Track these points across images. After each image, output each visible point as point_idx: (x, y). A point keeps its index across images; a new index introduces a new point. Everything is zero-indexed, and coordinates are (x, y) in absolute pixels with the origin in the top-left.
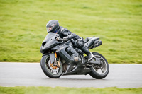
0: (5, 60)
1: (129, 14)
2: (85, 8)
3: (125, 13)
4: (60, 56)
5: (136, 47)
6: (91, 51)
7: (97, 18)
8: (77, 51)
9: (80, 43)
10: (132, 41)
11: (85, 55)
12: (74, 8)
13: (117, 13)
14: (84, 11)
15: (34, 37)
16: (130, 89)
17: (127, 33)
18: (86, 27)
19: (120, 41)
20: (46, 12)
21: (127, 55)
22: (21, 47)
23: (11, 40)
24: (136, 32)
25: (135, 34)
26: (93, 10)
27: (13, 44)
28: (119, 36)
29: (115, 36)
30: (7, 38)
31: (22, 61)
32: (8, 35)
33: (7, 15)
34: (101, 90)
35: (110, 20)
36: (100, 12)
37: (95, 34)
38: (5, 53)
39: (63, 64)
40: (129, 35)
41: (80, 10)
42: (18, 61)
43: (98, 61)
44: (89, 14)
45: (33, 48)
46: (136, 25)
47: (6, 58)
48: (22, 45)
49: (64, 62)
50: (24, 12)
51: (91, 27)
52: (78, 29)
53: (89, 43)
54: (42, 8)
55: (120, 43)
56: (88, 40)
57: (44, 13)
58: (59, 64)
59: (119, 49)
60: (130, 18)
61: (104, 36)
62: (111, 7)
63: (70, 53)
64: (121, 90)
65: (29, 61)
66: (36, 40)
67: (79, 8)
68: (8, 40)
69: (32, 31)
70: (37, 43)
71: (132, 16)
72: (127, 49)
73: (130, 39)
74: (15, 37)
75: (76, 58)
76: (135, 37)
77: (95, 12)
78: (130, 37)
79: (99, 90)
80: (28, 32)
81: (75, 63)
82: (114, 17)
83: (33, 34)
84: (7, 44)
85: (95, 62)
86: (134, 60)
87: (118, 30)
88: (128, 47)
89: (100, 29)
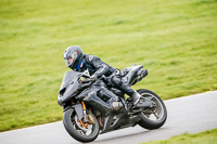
0: (14, 127)
1: (187, 18)
2: (119, 23)
3: (180, 18)
5: (207, 66)
7: (140, 35)
8: (114, 92)
10: (199, 57)
12: (103, 26)
13: (169, 21)
14: (119, 27)
15: (50, 83)
16: (208, 132)
17: (190, 47)
18: (126, 52)
19: (181, 63)
20: (62, 41)
21: (195, 82)
22: (34, 103)
23: (16, 94)
24: (203, 44)
25: (202, 47)
26: (131, 23)
27: (21, 99)
28: (179, 54)
29: (173, 56)
32: (12, 89)
35: (161, 32)
36: (143, 24)
37: (141, 59)
38: (11, 116)
39: (97, 117)
40: (194, 49)
41: (112, 27)
42: (33, 124)
43: (148, 102)
44: (127, 31)
45: (52, 99)
46: (200, 33)
47: (15, 123)
48: (35, 99)
49: (98, 113)
50: (29, 49)
51: (134, 50)
52: (115, 57)
54: (54, 36)
55: (182, 66)
56: (127, 73)
58: (92, 118)
59: (181, 74)
60: (190, 23)
61: (156, 60)
62: (158, 13)
63: (105, 99)
65: (50, 121)
66: (54, 86)
67: (110, 25)
68: (12, 95)
69: (46, 74)
70: (57, 90)
71: (191, 21)
72: (194, 72)
73: (196, 55)
74: (22, 90)
75: (116, 105)
76: (203, 51)
77: (136, 25)
78: (196, 52)
80: (40, 78)
81: (115, 112)
82: (165, 28)
83: (48, 78)
84: (12, 101)
86: (209, 86)
87: (175, 47)
88: (196, 69)
89: (147, 49)
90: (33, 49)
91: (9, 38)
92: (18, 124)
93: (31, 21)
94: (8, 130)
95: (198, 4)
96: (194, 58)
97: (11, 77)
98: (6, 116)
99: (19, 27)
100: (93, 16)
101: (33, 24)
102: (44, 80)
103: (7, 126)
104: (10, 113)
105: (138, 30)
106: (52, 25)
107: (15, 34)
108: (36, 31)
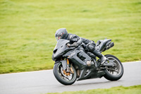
0: (11, 71)
1: (129, 12)
2: (84, 11)
3: (124, 12)
4: (72, 62)
5: (138, 44)
6: (103, 54)
7: (98, 20)
8: (89, 55)
9: (91, 47)
10: (134, 38)
11: (97, 58)
12: (74, 12)
13: (117, 13)
14: (84, 14)
15: (37, 46)
16: (135, 87)
17: (129, 31)
18: (87, 30)
19: (122, 40)
20: (47, 19)
21: (130, 54)
22: (26, 57)
23: (15, 51)
24: (137, 30)
25: (137, 32)
26: (93, 12)
27: (18, 54)
28: (121, 35)
29: (117, 36)
30: (11, 49)
31: (28, 70)
32: (13, 47)
33: (9, 27)
34: (108, 90)
35: (111, 20)
36: (100, 13)
37: (97, 36)
38: (10, 64)
39: (76, 70)
40: (131, 33)
41: (80, 14)
42: (24, 71)
43: (111, 63)
44: (89, 17)
45: (38, 56)
46: (136, 23)
47: (13, 69)
48: (26, 55)
50: (25, 22)
53: (101, 45)
54: (42, 15)
55: (123, 43)
56: (100, 43)
57: (45, 21)
58: (72, 70)
59: (122, 48)
60: (130, 16)
63: (82, 58)
64: (127, 88)
65: (35, 69)
66: (40, 48)
68: (12, 51)
69: (35, 39)
70: (41, 50)
71: (131, 14)
72: (130, 47)
73: (132, 37)
74: (19, 48)
75: (88, 62)
76: (137, 34)
77: (95, 14)
78: (132, 35)
79: (105, 91)
80: (31, 42)
81: (88, 67)
83: (36, 42)
84: (12, 55)
85: (109, 64)
86: (138, 58)
87: (119, 30)
88: (131, 46)
89: (101, 30)
90: (28, 23)
91: (13, 14)
92: (15, 70)
93: (29, 4)
94: (8, 73)
95: (136, 4)
96: (130, 38)
97: (12, 39)
98: (7, 64)
99: (20, 7)
100: (68, 5)
101: (29, 7)
102: (33, 43)
103: (8, 71)
104: (9, 62)
105: (97, 17)
106: (42, 8)
107: (17, 12)
108: (31, 11)
